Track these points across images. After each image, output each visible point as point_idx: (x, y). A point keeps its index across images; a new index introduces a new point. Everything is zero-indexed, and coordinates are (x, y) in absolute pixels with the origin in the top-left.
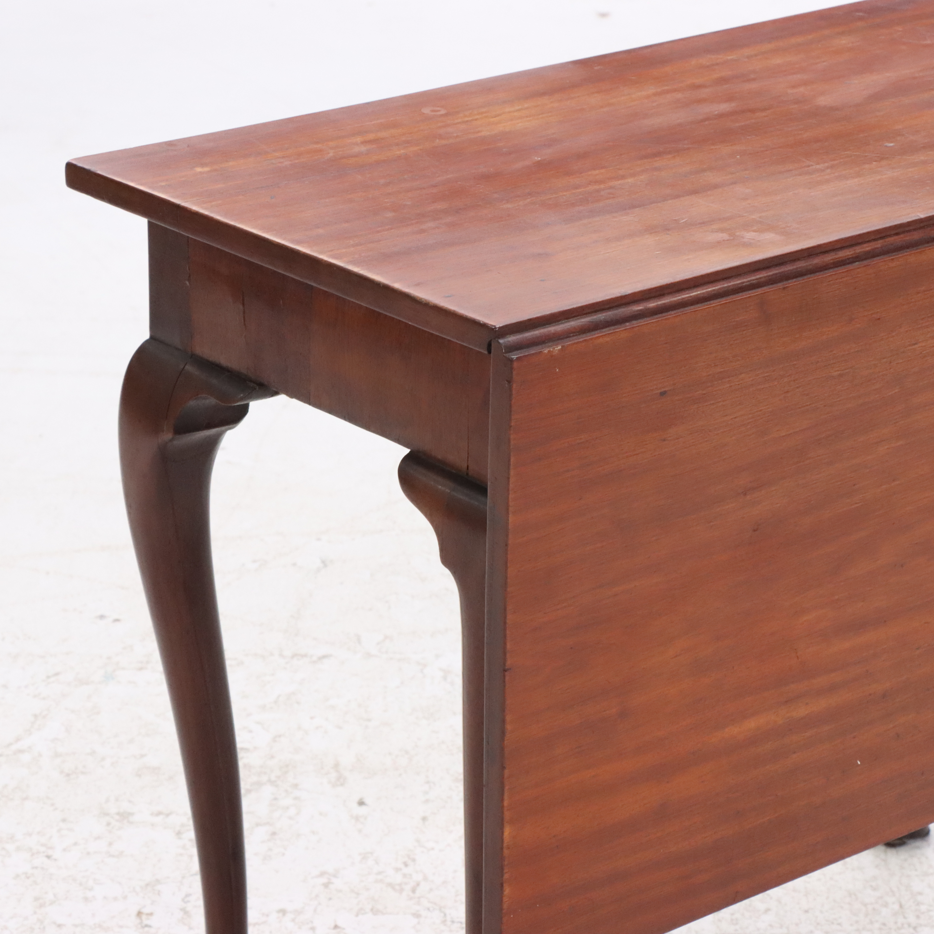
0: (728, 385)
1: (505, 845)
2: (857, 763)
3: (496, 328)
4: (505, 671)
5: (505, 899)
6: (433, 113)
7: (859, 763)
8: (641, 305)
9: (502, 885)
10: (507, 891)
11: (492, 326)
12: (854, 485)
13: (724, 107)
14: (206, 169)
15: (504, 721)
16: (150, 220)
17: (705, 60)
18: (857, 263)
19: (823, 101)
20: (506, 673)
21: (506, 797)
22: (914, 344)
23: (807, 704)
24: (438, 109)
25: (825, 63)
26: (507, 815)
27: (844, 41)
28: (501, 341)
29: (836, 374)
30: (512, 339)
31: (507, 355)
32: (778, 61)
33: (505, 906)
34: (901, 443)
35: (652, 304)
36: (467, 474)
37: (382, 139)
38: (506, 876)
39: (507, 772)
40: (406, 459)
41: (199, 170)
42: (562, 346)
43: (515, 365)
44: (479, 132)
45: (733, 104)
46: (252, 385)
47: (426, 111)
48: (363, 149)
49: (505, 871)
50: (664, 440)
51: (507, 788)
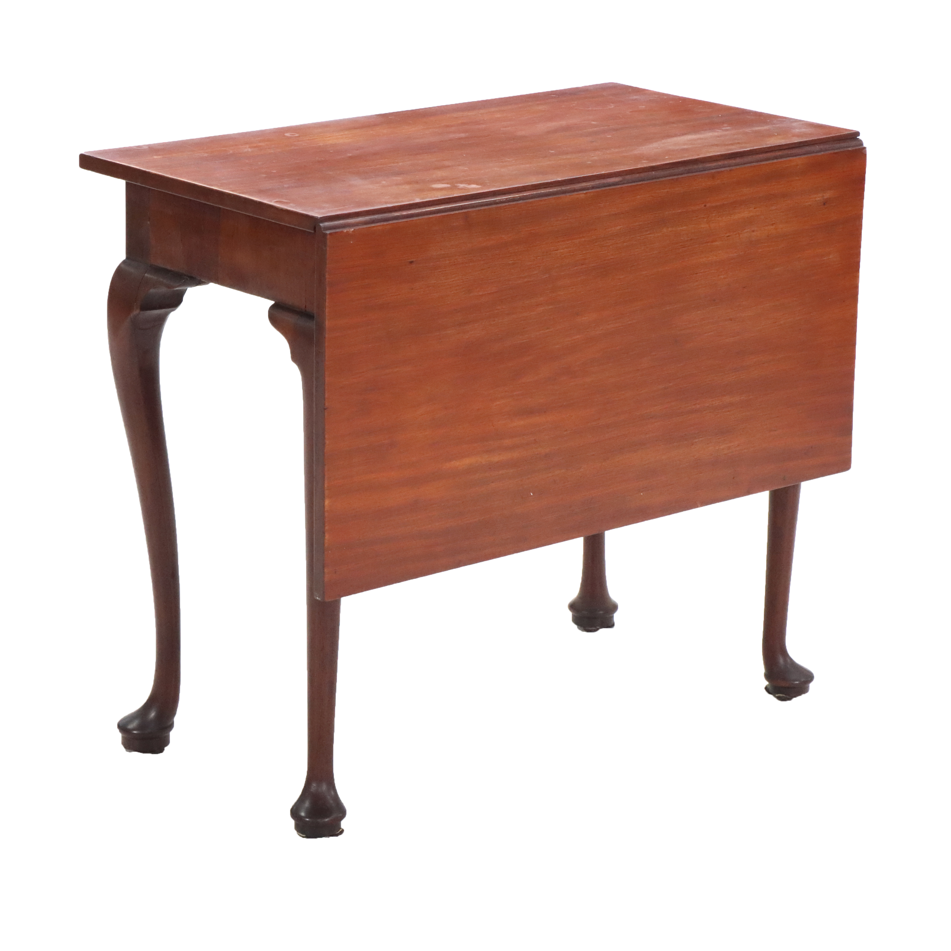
0: (448, 262)
1: (326, 509)
2: (531, 494)
3: (318, 218)
4: (325, 409)
5: (326, 541)
6: (290, 136)
7: (532, 494)
8: (399, 212)
9: (324, 533)
10: (327, 537)
11: (317, 217)
12: (524, 329)
13: (463, 135)
14: (160, 157)
15: (324, 438)
16: (127, 181)
17: (455, 115)
18: (521, 201)
19: (520, 133)
20: (325, 411)
21: (326, 482)
22: (557, 250)
23: (500, 454)
24: (295, 134)
25: (526, 117)
26: (327, 492)
27: (540, 108)
28: (321, 225)
29: (511, 262)
30: (327, 224)
31: (324, 232)
32: (498, 115)
33: (326, 545)
34: (550, 307)
35: (405, 213)
36: (306, 311)
37: (261, 146)
38: (327, 528)
39: (326, 468)
40: (272, 308)
41: (155, 157)
42: (354, 229)
43: (328, 237)
44: (318, 143)
45: (467, 134)
46: (185, 277)
47: (287, 135)
48: (250, 150)
49: (326, 525)
50: (412, 289)
51: (326, 477)
